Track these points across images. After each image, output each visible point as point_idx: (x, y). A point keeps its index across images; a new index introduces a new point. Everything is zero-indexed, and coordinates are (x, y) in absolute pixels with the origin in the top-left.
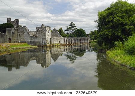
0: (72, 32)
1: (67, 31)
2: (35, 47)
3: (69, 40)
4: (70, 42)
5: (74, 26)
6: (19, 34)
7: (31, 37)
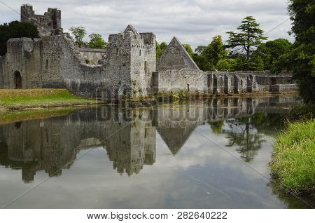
0: (248, 51)
1: (231, 49)
2: (94, 103)
3: (226, 78)
4: (230, 87)
5: (256, 30)
6: (45, 59)
7: (83, 69)
